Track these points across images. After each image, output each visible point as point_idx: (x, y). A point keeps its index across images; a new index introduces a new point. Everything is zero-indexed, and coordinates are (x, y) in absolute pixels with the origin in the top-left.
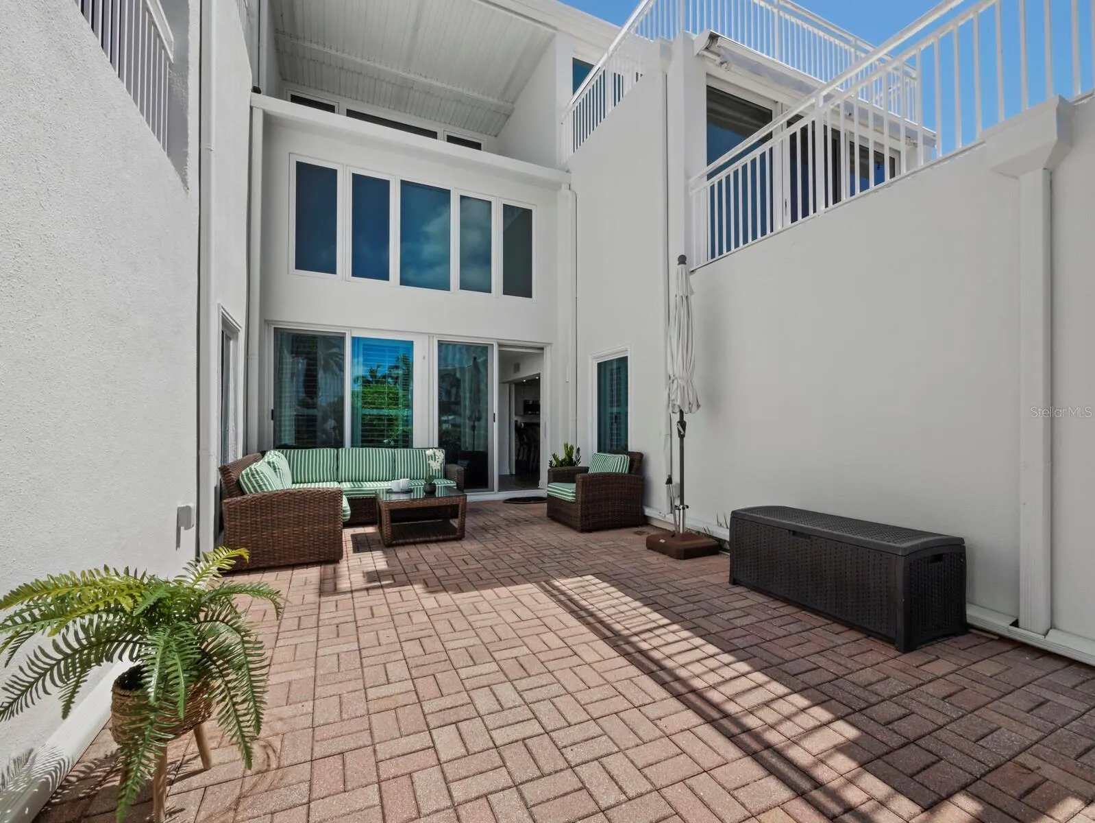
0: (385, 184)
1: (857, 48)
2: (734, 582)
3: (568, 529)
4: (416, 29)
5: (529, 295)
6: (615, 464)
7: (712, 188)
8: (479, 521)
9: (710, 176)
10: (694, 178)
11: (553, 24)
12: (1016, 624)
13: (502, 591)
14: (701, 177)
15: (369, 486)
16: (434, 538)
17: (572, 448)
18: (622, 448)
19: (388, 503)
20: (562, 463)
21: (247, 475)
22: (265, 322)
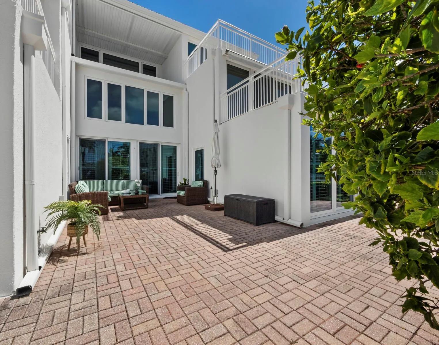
0: (120, 87)
1: (278, 50)
2: (225, 215)
3: (182, 205)
4: (131, 28)
5: (172, 126)
6: (199, 184)
7: (228, 97)
8: (154, 204)
9: (228, 93)
10: (222, 94)
11: (182, 31)
12: (283, 219)
13: (158, 219)
14: (226, 93)
15: (116, 193)
16: (138, 208)
17: (186, 179)
18: (202, 179)
19: (123, 197)
20: (182, 184)
21: (77, 187)
22: (77, 136)
